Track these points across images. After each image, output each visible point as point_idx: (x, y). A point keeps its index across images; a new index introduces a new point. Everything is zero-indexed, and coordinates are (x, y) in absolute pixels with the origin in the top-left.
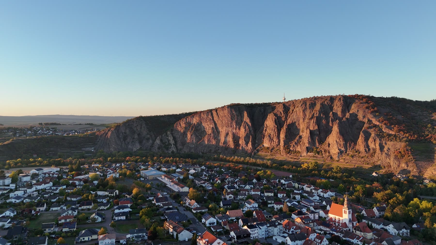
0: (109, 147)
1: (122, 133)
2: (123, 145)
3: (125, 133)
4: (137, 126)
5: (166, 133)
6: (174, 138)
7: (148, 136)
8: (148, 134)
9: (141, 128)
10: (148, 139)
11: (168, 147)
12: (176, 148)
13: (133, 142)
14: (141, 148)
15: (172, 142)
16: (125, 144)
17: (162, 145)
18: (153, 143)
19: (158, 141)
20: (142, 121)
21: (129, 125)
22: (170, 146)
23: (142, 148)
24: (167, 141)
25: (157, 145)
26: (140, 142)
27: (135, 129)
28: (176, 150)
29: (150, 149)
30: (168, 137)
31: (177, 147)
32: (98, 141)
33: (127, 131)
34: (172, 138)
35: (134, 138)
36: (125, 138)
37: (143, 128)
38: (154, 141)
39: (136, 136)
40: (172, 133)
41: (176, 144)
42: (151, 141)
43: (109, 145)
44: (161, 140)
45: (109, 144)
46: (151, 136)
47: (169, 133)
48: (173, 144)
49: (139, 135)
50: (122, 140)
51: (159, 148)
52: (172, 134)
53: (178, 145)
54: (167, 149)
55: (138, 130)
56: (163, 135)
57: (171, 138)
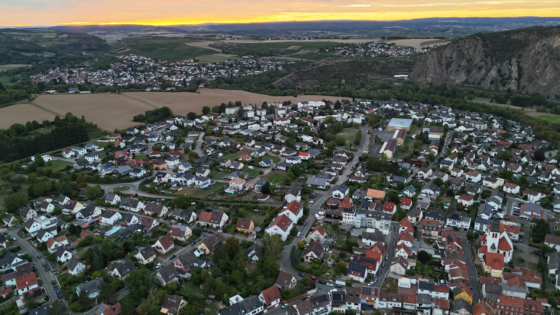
0: (426, 76)
1: (447, 58)
2: (444, 74)
3: (451, 58)
4: (470, 48)
5: (510, 61)
6: (520, 69)
7: (482, 63)
8: (482, 60)
9: (475, 51)
10: (480, 68)
11: (506, 83)
12: (517, 85)
13: (457, 70)
14: (467, 79)
15: (515, 75)
16: (447, 72)
17: (499, 78)
18: (486, 75)
19: (493, 73)
20: (478, 40)
21: (458, 46)
22: (510, 81)
23: (469, 80)
24: (507, 72)
25: (491, 78)
26: (468, 72)
27: (466, 52)
28: (516, 88)
29: (479, 83)
30: (511, 67)
31: (519, 84)
32: (415, 68)
33: (454, 55)
34: (517, 68)
35: (460, 66)
36: (448, 65)
37: (477, 52)
38: (489, 71)
39: (464, 63)
40: (519, 60)
41: (518, 80)
42: (483, 72)
43: (426, 73)
44: (499, 71)
45: (426, 71)
46: (486, 63)
47: (514, 60)
48: (515, 78)
49: (469, 61)
50: (444, 67)
51: (492, 83)
52: (518, 62)
53: (522, 80)
54: (504, 85)
55: (471, 54)
56: (505, 63)
57: (514, 69)
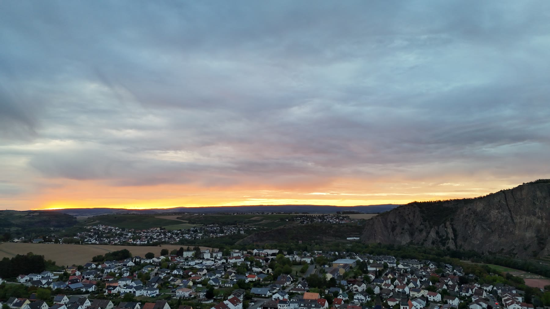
0: (375, 238)
1: (391, 222)
2: (390, 236)
3: (395, 222)
4: (410, 213)
5: (445, 224)
6: (454, 231)
7: (422, 227)
8: (421, 224)
9: (414, 217)
10: (421, 231)
11: (445, 243)
12: (454, 244)
13: (402, 233)
14: (412, 241)
15: (451, 235)
16: (393, 235)
17: (438, 239)
18: (427, 236)
19: (433, 234)
20: (415, 207)
21: (399, 213)
22: (448, 241)
23: (414, 241)
24: (445, 234)
25: (431, 239)
26: (412, 234)
27: (407, 218)
28: (455, 247)
29: (422, 244)
30: (447, 229)
31: (456, 243)
32: (365, 231)
33: (397, 220)
34: (451, 229)
35: (403, 229)
36: (393, 229)
37: (416, 217)
38: (428, 233)
39: (406, 226)
40: (452, 223)
41: (455, 240)
42: (424, 234)
43: (375, 236)
44: (437, 233)
45: (374, 234)
46: (426, 227)
47: (448, 223)
48: (452, 238)
49: (411, 225)
50: (390, 230)
51: (433, 243)
52: (452, 225)
53: (458, 240)
54: (444, 244)
55: (411, 219)
56: (441, 226)
57: (450, 230)
